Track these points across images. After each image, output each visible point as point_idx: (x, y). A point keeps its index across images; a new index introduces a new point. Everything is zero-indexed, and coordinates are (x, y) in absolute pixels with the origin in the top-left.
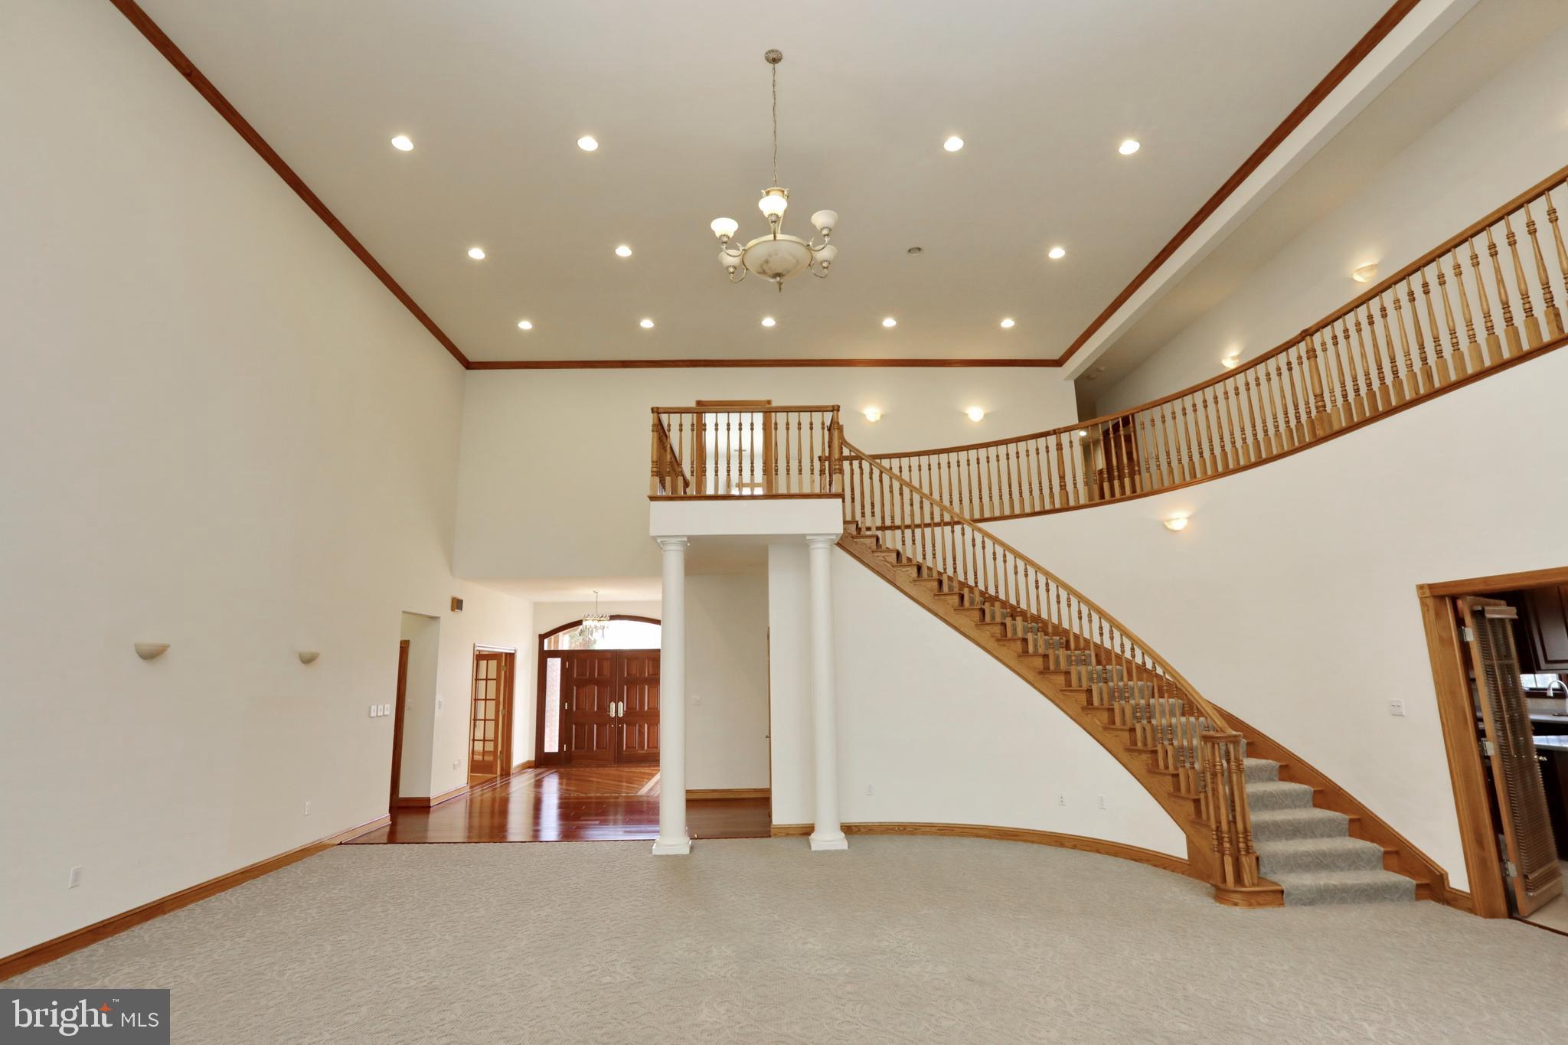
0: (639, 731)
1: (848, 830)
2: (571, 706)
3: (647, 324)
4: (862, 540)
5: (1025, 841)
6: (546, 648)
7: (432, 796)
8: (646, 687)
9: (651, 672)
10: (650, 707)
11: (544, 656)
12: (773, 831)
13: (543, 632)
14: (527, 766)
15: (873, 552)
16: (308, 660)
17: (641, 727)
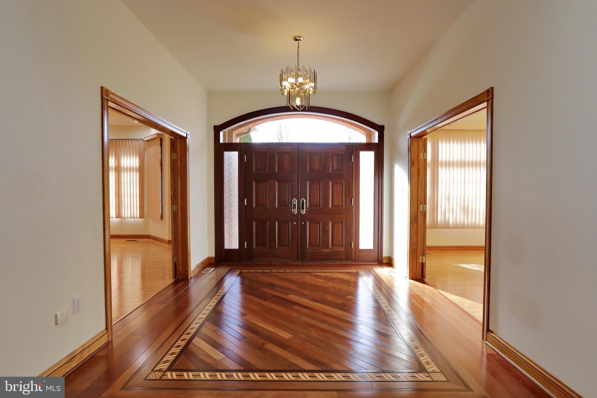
0: (323, 228)
2: (250, 202)
6: (221, 141)
8: (331, 183)
9: (335, 168)
10: (335, 204)
11: (220, 149)
13: (218, 124)
14: (208, 264)
17: (326, 225)
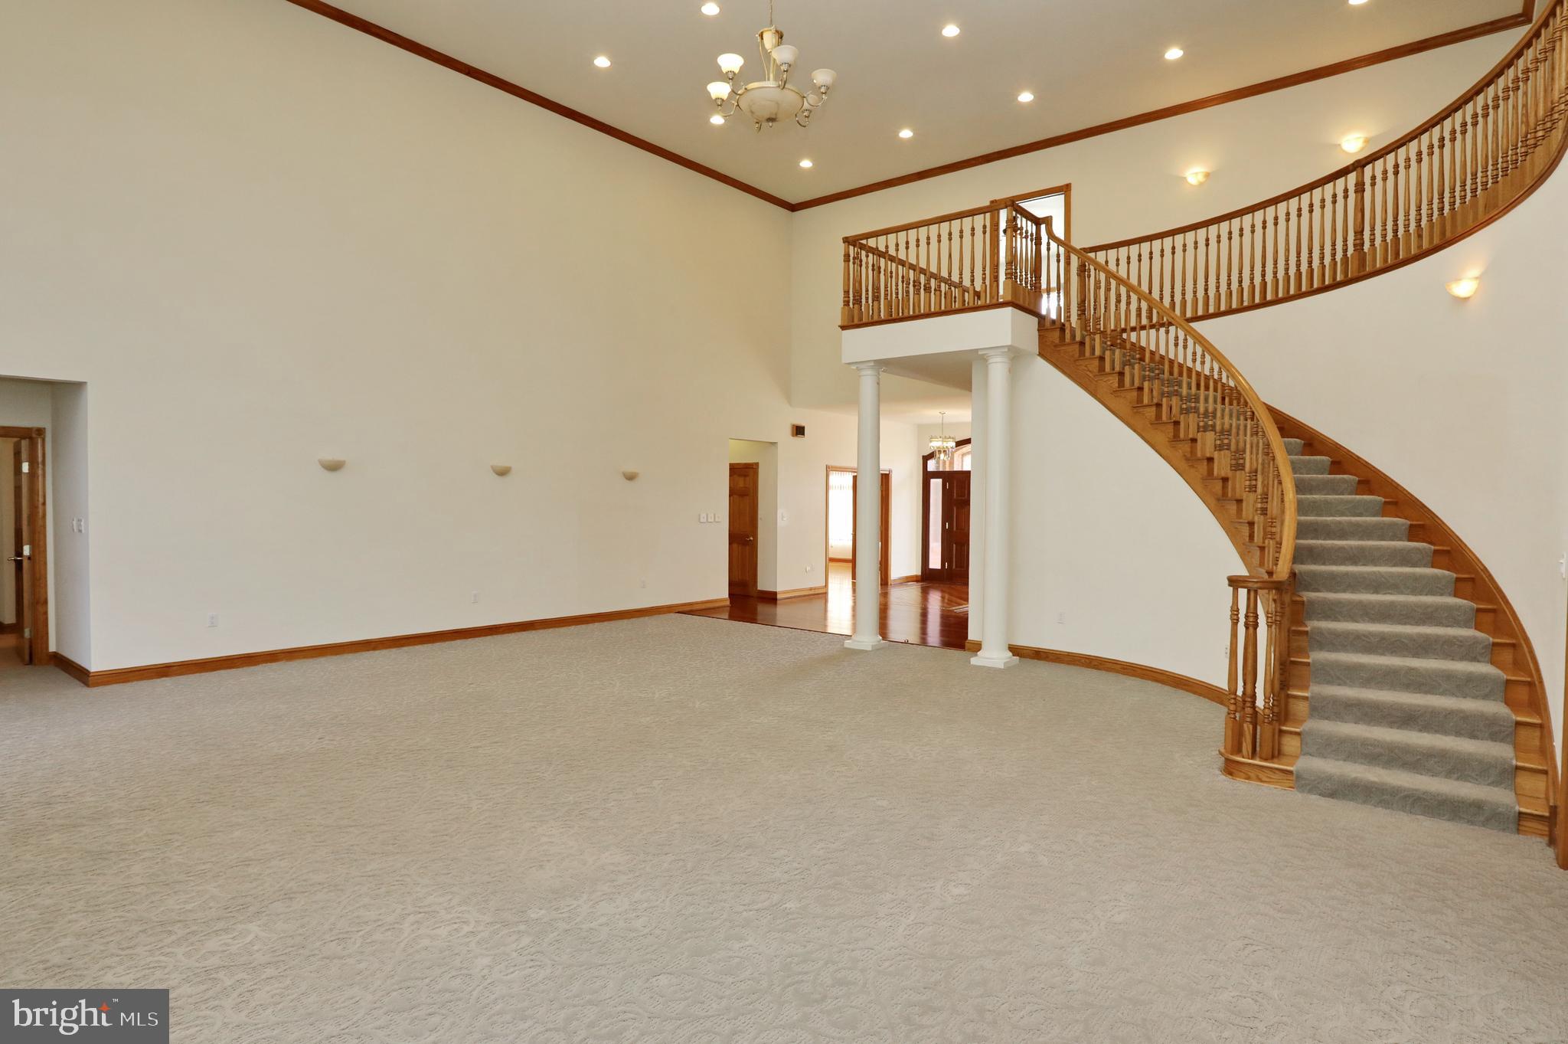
1: (1015, 650)
2: (951, 526)
3: (906, 134)
4: (1063, 348)
5: (1195, 693)
6: (929, 470)
7: (778, 589)
11: (927, 476)
12: (967, 645)
13: (928, 453)
14: (911, 579)
15: (1075, 361)
16: (631, 477)
